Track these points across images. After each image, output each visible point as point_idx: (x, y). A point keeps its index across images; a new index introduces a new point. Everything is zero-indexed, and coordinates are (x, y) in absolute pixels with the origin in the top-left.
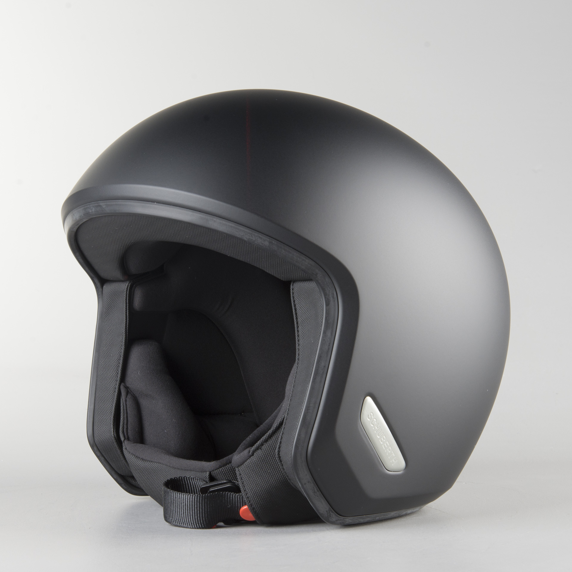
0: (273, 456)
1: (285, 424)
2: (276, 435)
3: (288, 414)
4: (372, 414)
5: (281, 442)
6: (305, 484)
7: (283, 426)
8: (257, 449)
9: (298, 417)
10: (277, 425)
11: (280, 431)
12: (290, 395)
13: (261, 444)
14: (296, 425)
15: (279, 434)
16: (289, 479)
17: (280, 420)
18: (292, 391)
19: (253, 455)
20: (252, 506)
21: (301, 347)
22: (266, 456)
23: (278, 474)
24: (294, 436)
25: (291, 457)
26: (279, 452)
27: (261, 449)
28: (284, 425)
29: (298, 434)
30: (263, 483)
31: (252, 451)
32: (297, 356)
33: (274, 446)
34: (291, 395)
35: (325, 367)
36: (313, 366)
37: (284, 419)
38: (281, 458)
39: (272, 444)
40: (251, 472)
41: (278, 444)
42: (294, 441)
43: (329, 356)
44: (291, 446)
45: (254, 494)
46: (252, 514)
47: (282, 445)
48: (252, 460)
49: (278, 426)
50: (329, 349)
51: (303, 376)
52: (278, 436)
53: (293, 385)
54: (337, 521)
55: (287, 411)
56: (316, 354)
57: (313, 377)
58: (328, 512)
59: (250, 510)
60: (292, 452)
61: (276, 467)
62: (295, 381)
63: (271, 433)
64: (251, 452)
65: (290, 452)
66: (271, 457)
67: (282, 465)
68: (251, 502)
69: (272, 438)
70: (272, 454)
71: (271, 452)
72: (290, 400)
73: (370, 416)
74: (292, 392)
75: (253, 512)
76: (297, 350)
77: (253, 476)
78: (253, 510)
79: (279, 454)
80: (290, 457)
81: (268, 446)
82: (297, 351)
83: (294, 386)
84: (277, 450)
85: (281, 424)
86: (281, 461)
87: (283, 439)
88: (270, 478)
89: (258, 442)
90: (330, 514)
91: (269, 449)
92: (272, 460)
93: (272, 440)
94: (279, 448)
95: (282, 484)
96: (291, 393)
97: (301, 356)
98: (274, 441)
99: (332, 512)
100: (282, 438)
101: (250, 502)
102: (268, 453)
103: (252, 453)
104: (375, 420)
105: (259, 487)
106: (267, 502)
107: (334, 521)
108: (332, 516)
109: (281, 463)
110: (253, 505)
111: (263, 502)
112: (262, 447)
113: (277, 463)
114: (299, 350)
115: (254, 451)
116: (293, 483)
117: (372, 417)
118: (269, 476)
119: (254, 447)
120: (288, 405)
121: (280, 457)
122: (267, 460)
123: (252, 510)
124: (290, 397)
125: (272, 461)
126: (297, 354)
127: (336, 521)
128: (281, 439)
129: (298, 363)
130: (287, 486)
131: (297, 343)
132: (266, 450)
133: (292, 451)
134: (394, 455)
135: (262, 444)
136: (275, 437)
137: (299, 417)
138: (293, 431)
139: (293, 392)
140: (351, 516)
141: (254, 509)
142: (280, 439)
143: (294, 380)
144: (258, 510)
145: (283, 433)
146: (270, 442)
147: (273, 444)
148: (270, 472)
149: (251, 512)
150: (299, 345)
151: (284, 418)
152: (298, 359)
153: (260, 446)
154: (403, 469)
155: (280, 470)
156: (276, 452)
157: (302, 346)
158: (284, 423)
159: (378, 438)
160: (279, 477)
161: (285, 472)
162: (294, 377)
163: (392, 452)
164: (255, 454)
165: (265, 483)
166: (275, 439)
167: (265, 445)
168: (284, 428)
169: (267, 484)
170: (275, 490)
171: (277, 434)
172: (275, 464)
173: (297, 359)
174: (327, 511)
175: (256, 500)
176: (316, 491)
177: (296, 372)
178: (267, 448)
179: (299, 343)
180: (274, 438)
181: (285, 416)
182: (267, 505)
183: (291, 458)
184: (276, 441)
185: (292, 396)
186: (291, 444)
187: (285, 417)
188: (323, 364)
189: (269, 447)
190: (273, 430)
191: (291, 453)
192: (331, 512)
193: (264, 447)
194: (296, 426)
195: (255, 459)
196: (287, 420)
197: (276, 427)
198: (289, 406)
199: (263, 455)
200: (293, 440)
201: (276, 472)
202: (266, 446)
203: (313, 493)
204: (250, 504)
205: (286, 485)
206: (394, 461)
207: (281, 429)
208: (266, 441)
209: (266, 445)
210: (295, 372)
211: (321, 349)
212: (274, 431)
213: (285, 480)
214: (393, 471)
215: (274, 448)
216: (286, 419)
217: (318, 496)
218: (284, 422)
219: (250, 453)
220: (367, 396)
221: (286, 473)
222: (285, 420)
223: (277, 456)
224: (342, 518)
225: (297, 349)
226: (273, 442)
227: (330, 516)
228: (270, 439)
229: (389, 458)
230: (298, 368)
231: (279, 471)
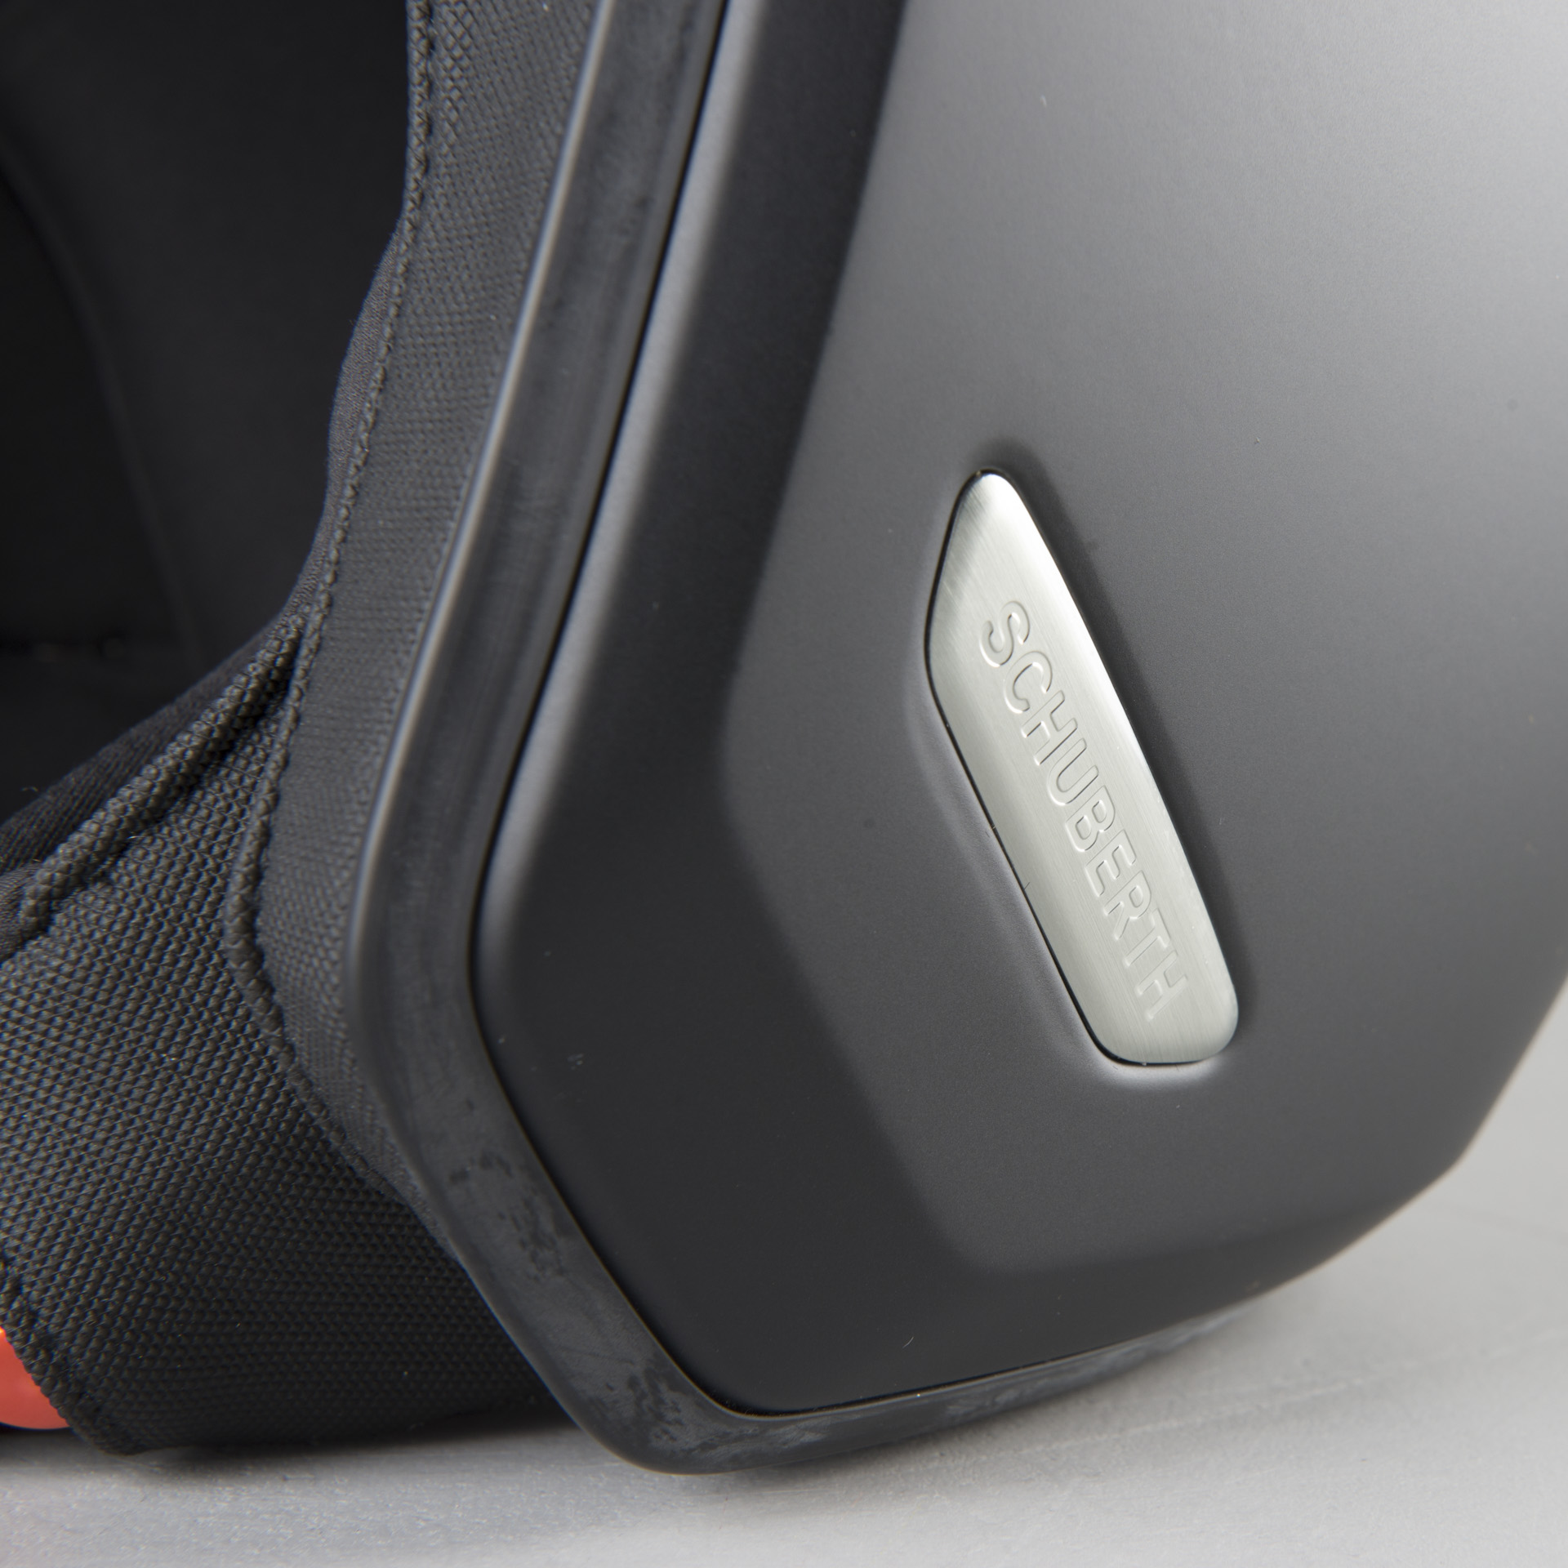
0: (202, 940)
1: (308, 685)
2: (235, 776)
3: (330, 604)
4: (1017, 617)
5: (266, 836)
6: (460, 1176)
7: (292, 699)
8: (83, 876)
9: (413, 630)
10: (243, 694)
11: (267, 740)
12: (351, 455)
13: (109, 841)
14: (391, 694)
15: (255, 768)
16: (331, 1125)
17: (269, 656)
18: (369, 417)
19: (42, 927)
20: (33, 1322)
21: (449, 63)
22: (145, 937)
23: (247, 1081)
24: (372, 785)
25: (344, 954)
26: (251, 910)
27: (110, 883)
28: (294, 693)
29: (406, 774)
30: (126, 1147)
31: (34, 896)
32: (414, 142)
33: (211, 864)
34: (358, 449)
35: (643, 204)
36: (546, 199)
37: (296, 646)
38: (266, 965)
39: (196, 844)
40: (26, 1060)
41: (248, 848)
42: (367, 826)
43: (684, 115)
44: (345, 867)
45: (49, 1231)
46: (38, 1382)
47: (277, 855)
48: (37, 968)
49: (251, 705)
50: (681, 56)
51: (462, 297)
52: (248, 781)
53: (378, 376)
54: (713, 1447)
55: (328, 578)
56: (570, 104)
57: (546, 291)
58: (644, 1385)
59: (21, 1351)
60: (349, 921)
61: (228, 1025)
62: (394, 338)
63: (190, 753)
64: (31, 902)
65: (335, 917)
66: (187, 951)
67: (279, 1020)
68: (26, 1290)
69: (198, 794)
70: (200, 923)
71: (192, 905)
72: (349, 492)
73: (1001, 637)
74: (373, 428)
75: (44, 1371)
76: (417, 92)
77: (42, 1095)
78: (42, 1355)
79: (249, 929)
80: (334, 955)
81: (163, 862)
82: (416, 99)
83: (385, 379)
84: (233, 900)
85: (276, 685)
86: (266, 985)
87: (284, 804)
88: (178, 1108)
89: (86, 826)
90: (660, 1401)
91: (170, 882)
92: (195, 969)
93: (204, 813)
94: (256, 876)
95: (272, 1159)
96: (364, 437)
97: (453, 137)
98: (216, 818)
99: (675, 1386)
100: (277, 799)
101: (17, 1290)
102: (165, 913)
103: (36, 908)
104: (1038, 665)
105: (94, 1177)
106: (153, 1296)
107: (691, 1450)
108: (671, 1416)
109: (269, 1004)
110: (44, 1312)
111: (125, 1291)
112: (114, 864)
113: (240, 998)
114: (431, 88)
115: (49, 896)
116: (363, 1159)
117: (1020, 640)
118: (170, 1092)
119: (51, 861)
120: (338, 535)
121: (256, 955)
122: (154, 971)
123: (35, 1355)
124: (352, 471)
125: (199, 976)
126: (416, 120)
127: (705, 1446)
128: (269, 811)
129: (422, 197)
130: (320, 1170)
131: (415, 35)
132: (151, 891)
133: (348, 908)
134: (1164, 943)
135: (118, 846)
136: (228, 790)
137: (421, 627)
138: (361, 742)
139: (381, 426)
140: (821, 1409)
141: (47, 1343)
142: (261, 806)
143: (388, 331)
144: (82, 1355)
145: (286, 762)
146: (182, 828)
147: (203, 846)
148: (175, 1066)
149: (29, 1368)
150: (431, 46)
151: (300, 636)
152: (427, 164)
153: (103, 861)
154: (1220, 1049)
155: (265, 1050)
156: (230, 910)
157: (458, 52)
158: (297, 682)
159: (1055, 807)
160: (254, 1107)
161: (302, 1075)
162: (393, 311)
163: (1154, 920)
164: (59, 918)
165: (140, 1152)
166: (222, 804)
167: (140, 853)
168: (297, 719)
169: (154, 1158)
170: (220, 1201)
171: (242, 762)
172: (220, 1006)
173: (413, 163)
174: (632, 1383)
175: (66, 1283)
176: (548, 1226)
177: (408, 268)
178: (157, 876)
179: (432, 30)
180: (212, 796)
181: (305, 625)
182: (153, 1314)
183: (339, 967)
184: (229, 824)
185: (365, 463)
186: (349, 851)
187: (310, 628)
188: (627, 182)
189: (177, 868)
190: (211, 731)
191: (341, 922)
192: (663, 1387)
193: (132, 867)
194: (391, 701)
195: (55, 963)
196: (323, 654)
197: (237, 709)
198: (344, 540)
199: (125, 929)
200: (361, 820)
201: (224, 1067)
202: (152, 858)
203: (523, 1244)
204: (21, 1309)
205: (313, 1165)
206: (1159, 983)
207: (273, 727)
208: (152, 816)
209: (146, 854)
210: (400, 269)
211: (615, 52)
212: (218, 742)
213: (297, 1130)
214: (1150, 1065)
215: (213, 881)
216: (319, 647)
217: (561, 1272)
218: (299, 672)
219: (21, 915)
220: (986, 472)
221: (310, 1084)
222: (304, 652)
223: (231, 944)
224: (749, 1422)
225: (415, 76)
226: (209, 832)
227: (660, 1417)
228: (187, 803)
229: (1128, 964)
230: (421, 237)
231: (251, 1060)
